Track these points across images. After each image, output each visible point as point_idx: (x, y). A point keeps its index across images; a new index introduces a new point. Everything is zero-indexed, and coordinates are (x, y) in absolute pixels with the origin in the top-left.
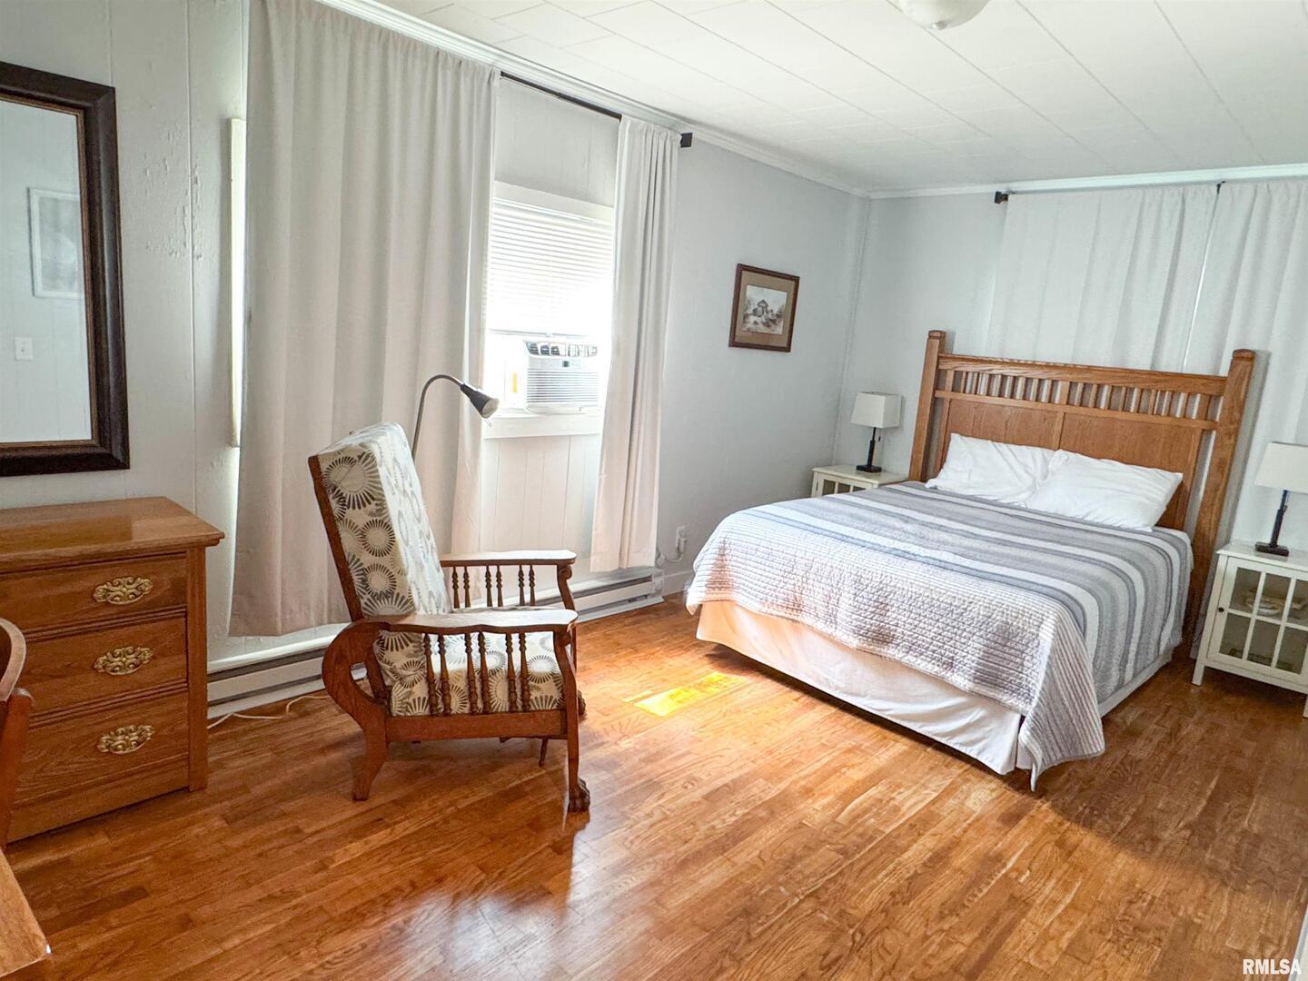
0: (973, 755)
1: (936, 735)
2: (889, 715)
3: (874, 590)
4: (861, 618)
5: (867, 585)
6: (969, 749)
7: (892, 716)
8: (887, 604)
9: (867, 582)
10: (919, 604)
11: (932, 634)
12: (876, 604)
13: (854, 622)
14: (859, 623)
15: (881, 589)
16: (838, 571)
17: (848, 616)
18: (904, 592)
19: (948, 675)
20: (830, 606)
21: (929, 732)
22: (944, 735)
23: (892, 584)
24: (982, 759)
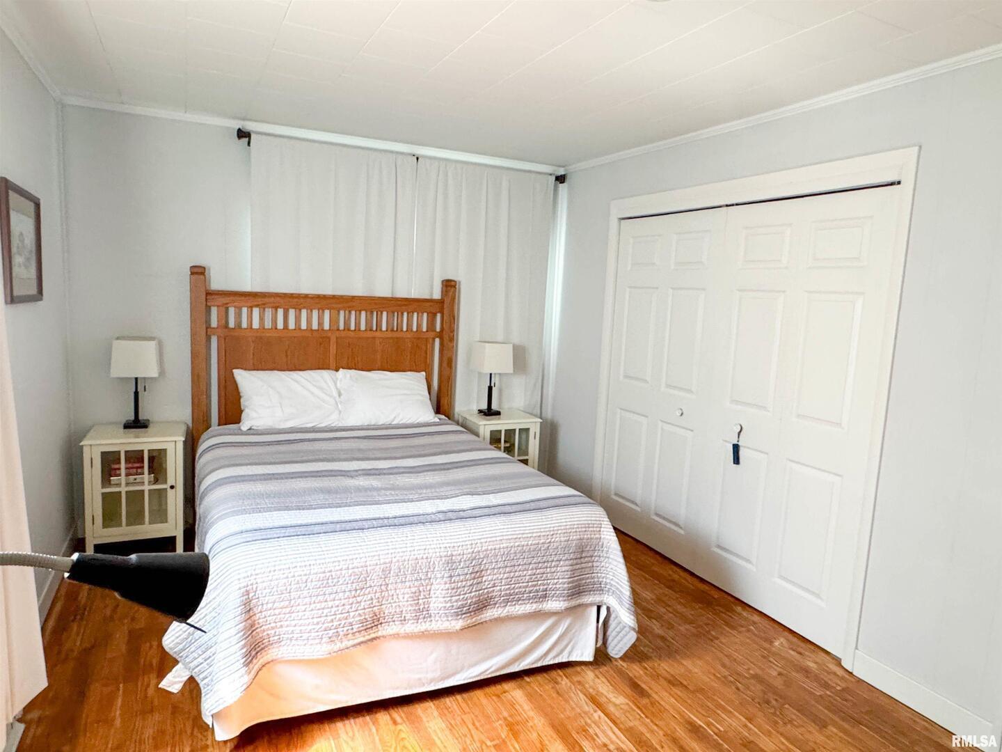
0: (565, 660)
1: (533, 664)
2: (489, 674)
3: (468, 563)
4: (462, 597)
5: (460, 561)
6: (560, 657)
7: (492, 672)
8: (482, 571)
9: (459, 558)
10: (512, 556)
11: (528, 577)
12: (473, 575)
13: (455, 604)
14: (460, 603)
15: (475, 559)
16: (425, 560)
17: (446, 602)
18: (497, 551)
19: (544, 606)
20: (421, 601)
21: (527, 666)
22: (539, 660)
23: (484, 548)
24: (573, 658)
